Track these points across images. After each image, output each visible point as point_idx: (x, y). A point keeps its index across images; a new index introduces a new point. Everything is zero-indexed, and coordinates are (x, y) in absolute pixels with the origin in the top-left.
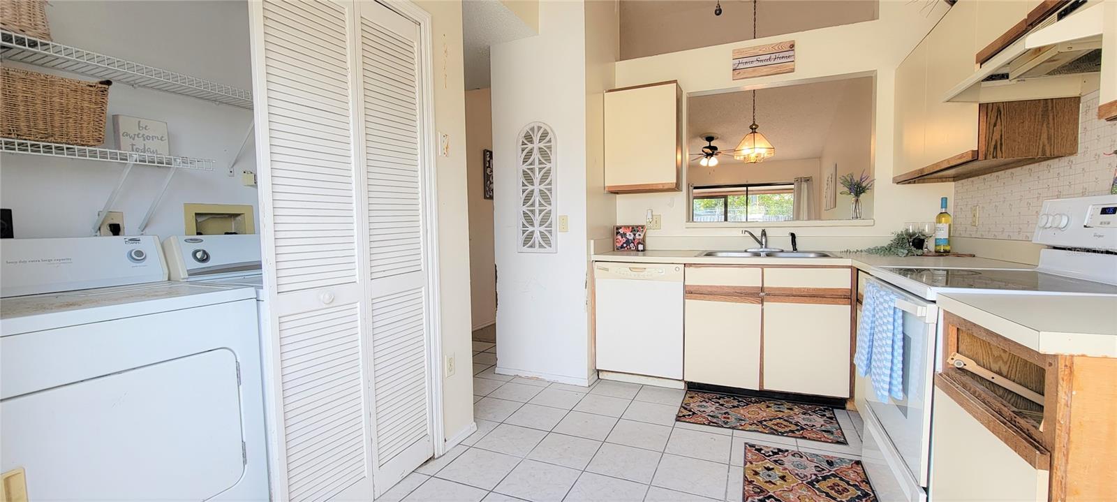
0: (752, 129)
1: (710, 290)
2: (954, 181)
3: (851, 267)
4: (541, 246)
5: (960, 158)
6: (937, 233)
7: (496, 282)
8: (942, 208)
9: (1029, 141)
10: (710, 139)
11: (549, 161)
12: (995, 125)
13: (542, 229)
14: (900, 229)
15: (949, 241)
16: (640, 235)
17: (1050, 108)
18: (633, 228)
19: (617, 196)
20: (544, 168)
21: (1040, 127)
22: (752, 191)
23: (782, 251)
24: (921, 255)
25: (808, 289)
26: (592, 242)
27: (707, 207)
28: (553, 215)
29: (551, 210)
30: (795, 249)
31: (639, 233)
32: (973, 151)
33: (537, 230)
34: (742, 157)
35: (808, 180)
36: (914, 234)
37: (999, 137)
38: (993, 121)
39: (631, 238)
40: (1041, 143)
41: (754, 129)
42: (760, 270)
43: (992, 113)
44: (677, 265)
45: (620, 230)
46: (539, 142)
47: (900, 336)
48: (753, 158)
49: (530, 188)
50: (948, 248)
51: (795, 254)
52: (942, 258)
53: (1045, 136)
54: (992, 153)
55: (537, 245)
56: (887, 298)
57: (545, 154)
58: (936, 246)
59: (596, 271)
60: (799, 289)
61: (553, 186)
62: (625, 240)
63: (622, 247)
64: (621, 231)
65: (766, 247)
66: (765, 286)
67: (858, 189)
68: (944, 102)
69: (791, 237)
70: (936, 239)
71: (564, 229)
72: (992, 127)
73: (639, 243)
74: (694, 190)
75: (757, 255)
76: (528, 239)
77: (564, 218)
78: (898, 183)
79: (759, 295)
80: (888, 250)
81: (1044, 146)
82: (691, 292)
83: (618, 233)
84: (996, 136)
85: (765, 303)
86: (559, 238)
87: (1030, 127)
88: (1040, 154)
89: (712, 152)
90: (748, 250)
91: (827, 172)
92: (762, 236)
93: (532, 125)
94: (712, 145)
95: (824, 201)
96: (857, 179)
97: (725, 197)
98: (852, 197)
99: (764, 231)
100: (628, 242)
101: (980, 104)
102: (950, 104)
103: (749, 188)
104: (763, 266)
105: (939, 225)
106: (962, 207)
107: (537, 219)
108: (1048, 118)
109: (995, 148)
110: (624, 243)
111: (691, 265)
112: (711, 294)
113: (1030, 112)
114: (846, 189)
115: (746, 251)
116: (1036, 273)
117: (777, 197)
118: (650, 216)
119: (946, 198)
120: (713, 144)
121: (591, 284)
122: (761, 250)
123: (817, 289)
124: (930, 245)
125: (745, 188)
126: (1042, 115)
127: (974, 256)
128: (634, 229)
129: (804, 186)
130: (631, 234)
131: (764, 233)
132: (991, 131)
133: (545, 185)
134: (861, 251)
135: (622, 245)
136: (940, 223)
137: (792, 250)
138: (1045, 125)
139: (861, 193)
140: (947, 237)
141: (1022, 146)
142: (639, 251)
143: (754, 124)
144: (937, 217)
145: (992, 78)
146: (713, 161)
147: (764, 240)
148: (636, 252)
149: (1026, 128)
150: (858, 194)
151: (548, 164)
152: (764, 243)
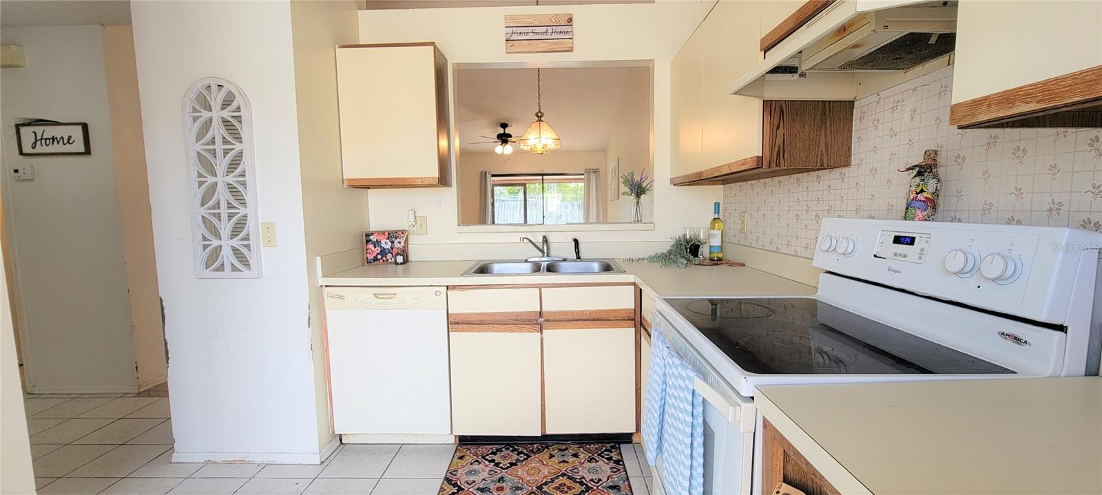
0: (538, 116)
1: (480, 318)
2: (723, 184)
3: (634, 284)
4: (234, 269)
5: (742, 164)
6: (711, 240)
7: (164, 324)
8: (715, 213)
9: (809, 149)
10: (504, 126)
11: (239, 138)
12: (778, 128)
13: (236, 242)
14: (678, 234)
15: (721, 248)
16: (399, 243)
17: (828, 112)
18: (389, 234)
19: (369, 190)
20: (233, 149)
21: (818, 133)
22: (547, 180)
23: (565, 260)
24: (698, 264)
25: (591, 312)
26: (318, 259)
27: (511, 193)
28: (250, 222)
29: (246, 216)
30: (578, 257)
31: (398, 240)
32: (758, 157)
33: (227, 244)
34: (529, 147)
35: (595, 171)
36: (691, 240)
37: (782, 142)
38: (776, 122)
39: (388, 246)
40: (819, 152)
41: (540, 117)
42: (537, 290)
43: (776, 111)
44: (437, 288)
45: (371, 238)
46: (222, 109)
47: (700, 430)
48: (539, 149)
49: (210, 180)
50: (720, 255)
51: (579, 264)
52: (715, 267)
53: (823, 143)
54: (775, 160)
55: (227, 267)
56: (683, 373)
57: (232, 129)
58: (710, 253)
59: (327, 300)
60: (581, 312)
61: (248, 179)
62: (378, 250)
63: (375, 259)
64: (374, 238)
65: (548, 256)
66: (544, 309)
67: (639, 190)
68: (730, 94)
69: (574, 243)
70: (710, 246)
71: (271, 242)
72: (775, 130)
73: (398, 254)
74: (492, 178)
75: (537, 268)
76: (213, 259)
77: (270, 227)
78: (675, 185)
79: (538, 321)
80: (666, 258)
81: (822, 155)
82: (455, 323)
83: (368, 241)
84: (779, 141)
85: (544, 331)
86: (262, 255)
87: (810, 132)
88: (818, 165)
89: (504, 138)
90: (529, 260)
91: (612, 165)
92: (543, 243)
93: (207, 82)
94: (506, 132)
95: (609, 191)
96: (637, 178)
97: (524, 185)
98: (633, 198)
99: (544, 237)
100: (383, 252)
101: (764, 101)
102: (736, 96)
103: (545, 177)
104: (540, 287)
105: (713, 232)
106: (731, 211)
107: (225, 227)
108: (826, 123)
109: (778, 154)
110: (378, 254)
111: (455, 287)
112: (481, 323)
113: (810, 114)
114: (627, 190)
115: (526, 261)
116: (815, 301)
117: (572, 185)
118: (412, 219)
119: (719, 203)
120: (508, 131)
121: (318, 320)
122: (543, 259)
123: (600, 310)
124: (704, 251)
125: (541, 177)
126: (821, 119)
127: (743, 265)
128: (392, 235)
129: (593, 176)
130: (388, 241)
131: (545, 240)
132: (775, 135)
133: (235, 176)
134: (643, 259)
135: (376, 257)
136: (714, 229)
137: (576, 258)
138: (823, 132)
139: (641, 194)
140: (720, 244)
141: (802, 154)
142: (398, 264)
143: (540, 112)
144: (712, 221)
145: (776, 70)
146: (508, 149)
147: (545, 248)
148: (394, 265)
149: (807, 133)
150: (638, 196)
151: (240, 144)
152: (545, 251)
